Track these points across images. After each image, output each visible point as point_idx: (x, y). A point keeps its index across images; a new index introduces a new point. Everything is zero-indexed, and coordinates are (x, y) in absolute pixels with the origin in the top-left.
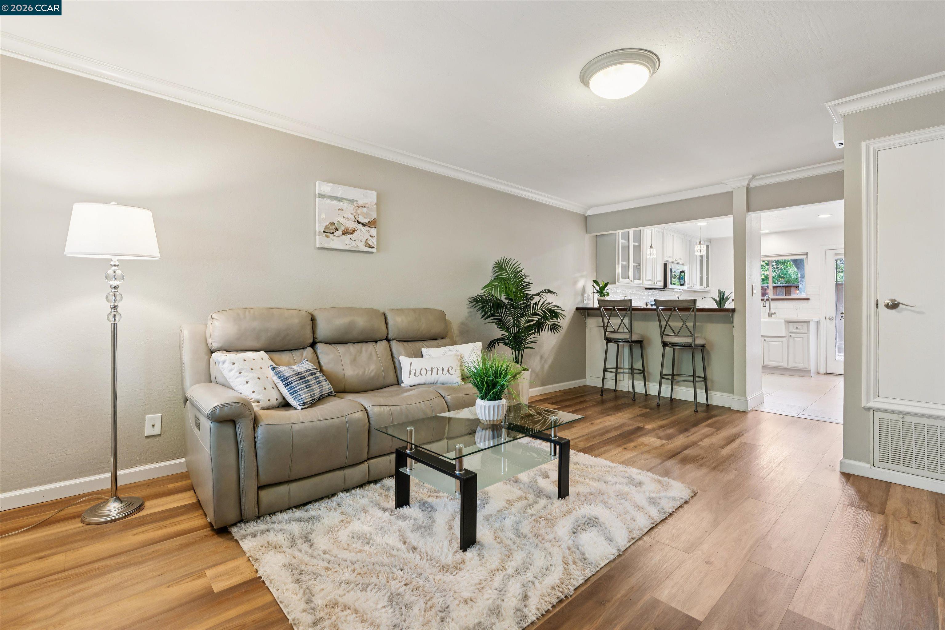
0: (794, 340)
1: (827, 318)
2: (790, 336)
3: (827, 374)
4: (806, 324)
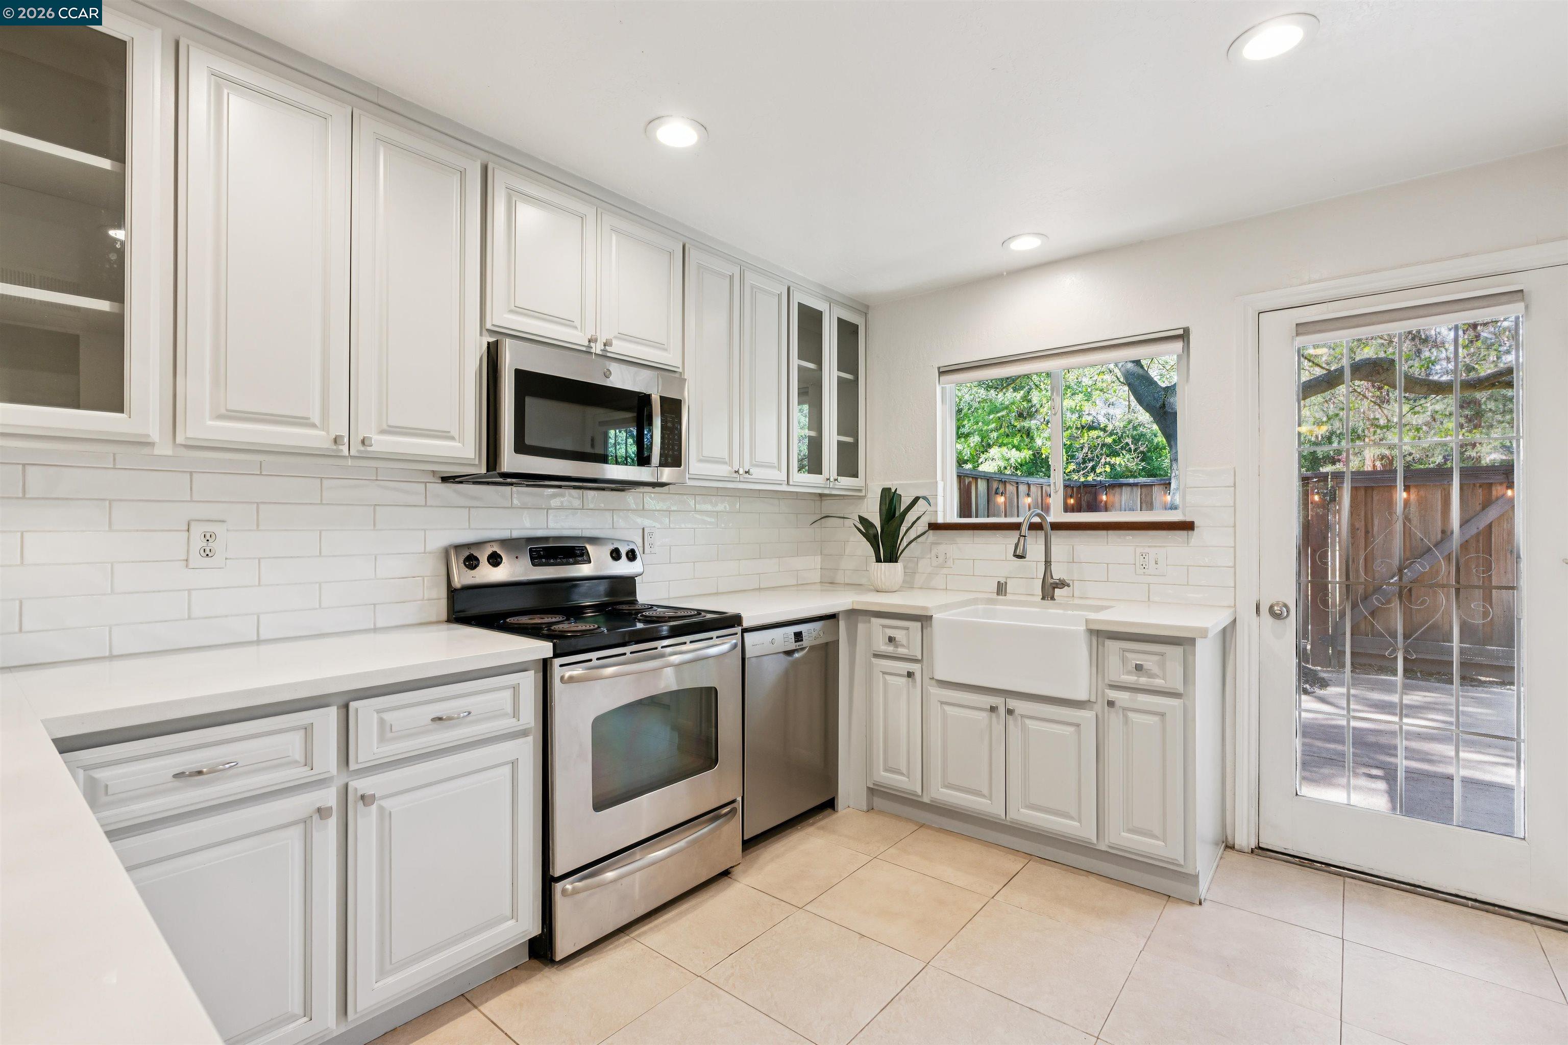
0: (1126, 720)
1: (1264, 609)
2: (1111, 704)
3: (1260, 850)
4: (1178, 651)
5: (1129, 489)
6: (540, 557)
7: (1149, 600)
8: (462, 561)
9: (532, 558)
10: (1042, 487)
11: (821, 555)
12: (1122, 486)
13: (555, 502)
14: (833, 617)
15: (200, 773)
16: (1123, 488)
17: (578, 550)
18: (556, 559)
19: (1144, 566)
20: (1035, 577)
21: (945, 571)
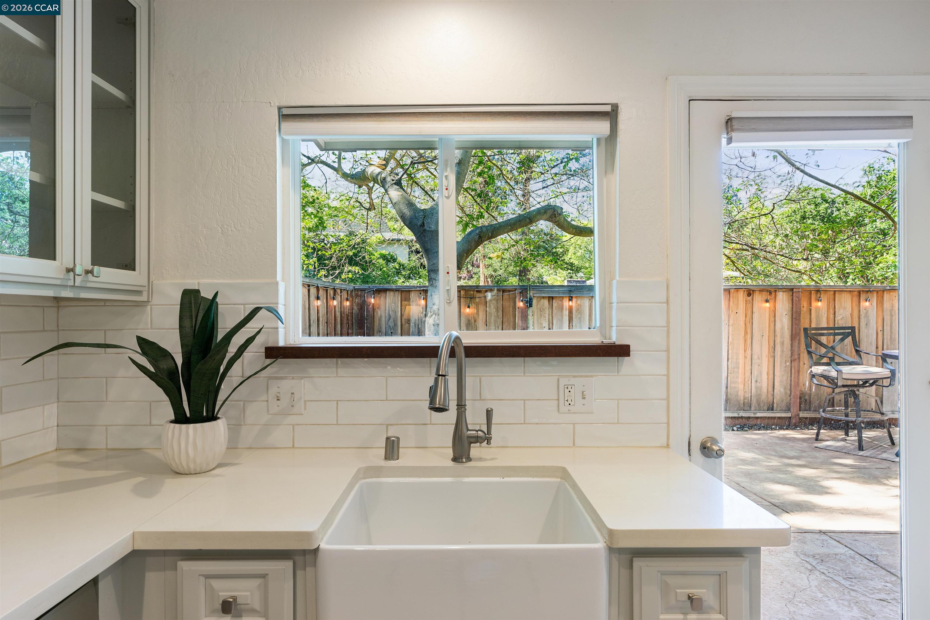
1: (695, 447)
5: (392, 293)
7: (574, 444)
10: (327, 290)
11: (58, 401)
12: (387, 291)
16: (387, 292)
19: (569, 402)
20: (429, 423)
21: (291, 419)
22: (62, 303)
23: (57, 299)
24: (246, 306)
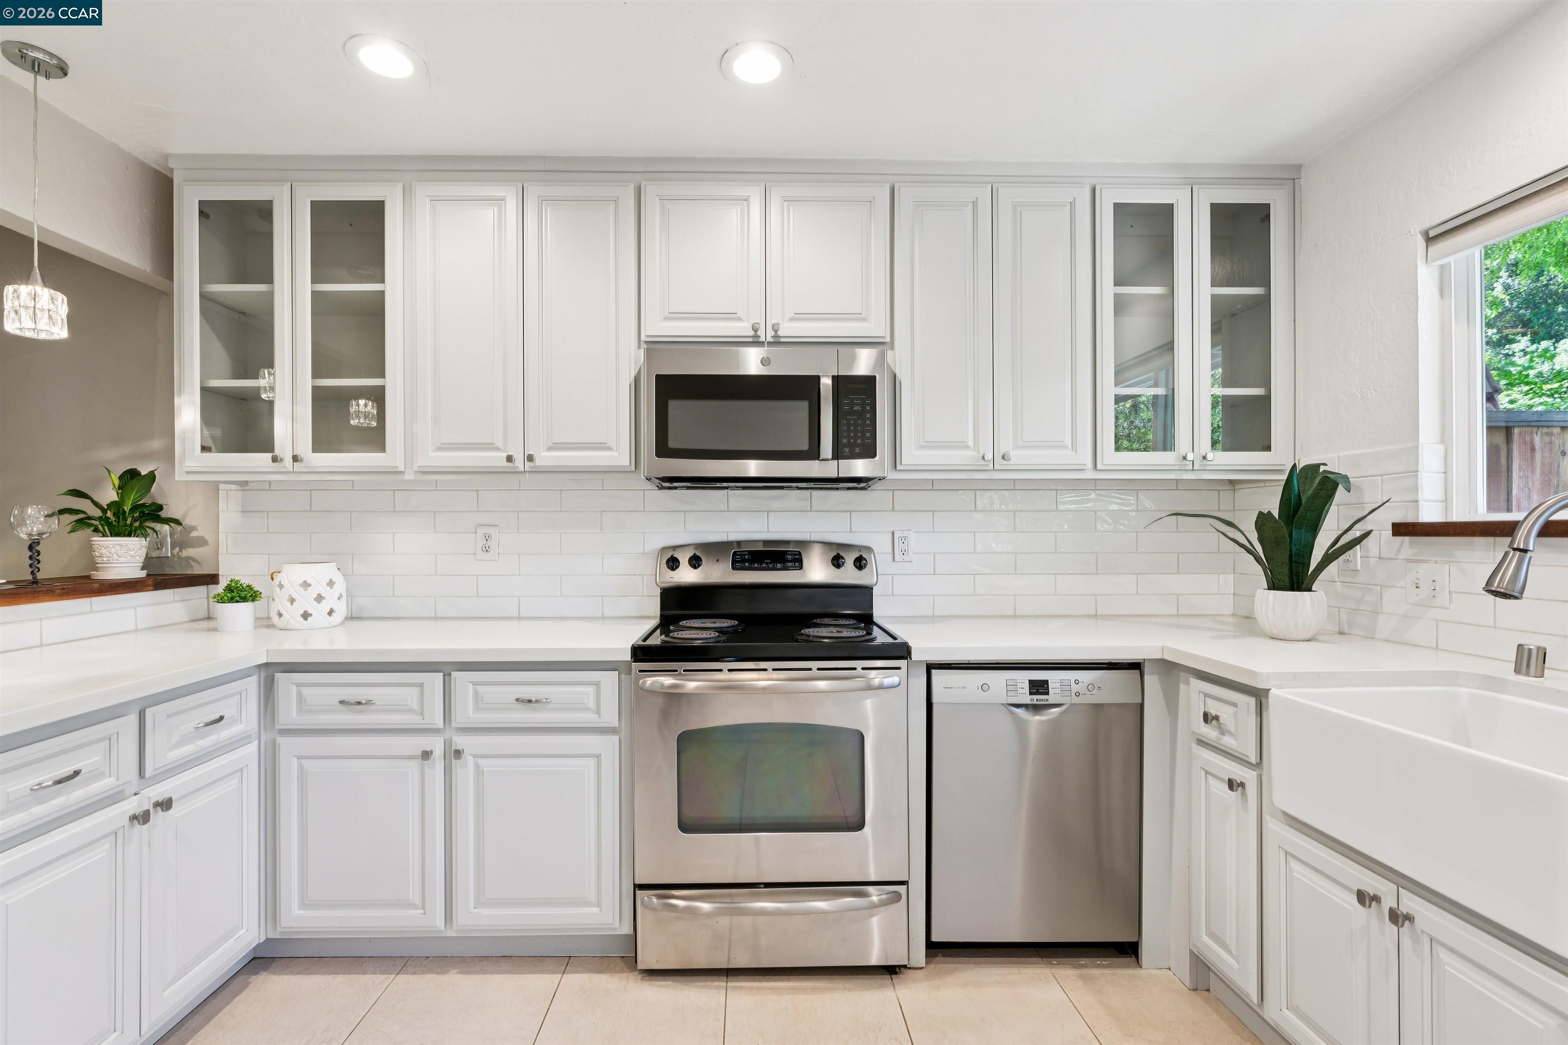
6: (743, 561)
8: (664, 561)
9: (734, 562)
11: (1234, 573)
13: (776, 505)
14: (1136, 666)
15: (359, 703)
17: (791, 554)
18: (761, 563)
21: (1434, 613)
22: (1237, 487)
23: (1231, 482)
24: (1384, 477)
